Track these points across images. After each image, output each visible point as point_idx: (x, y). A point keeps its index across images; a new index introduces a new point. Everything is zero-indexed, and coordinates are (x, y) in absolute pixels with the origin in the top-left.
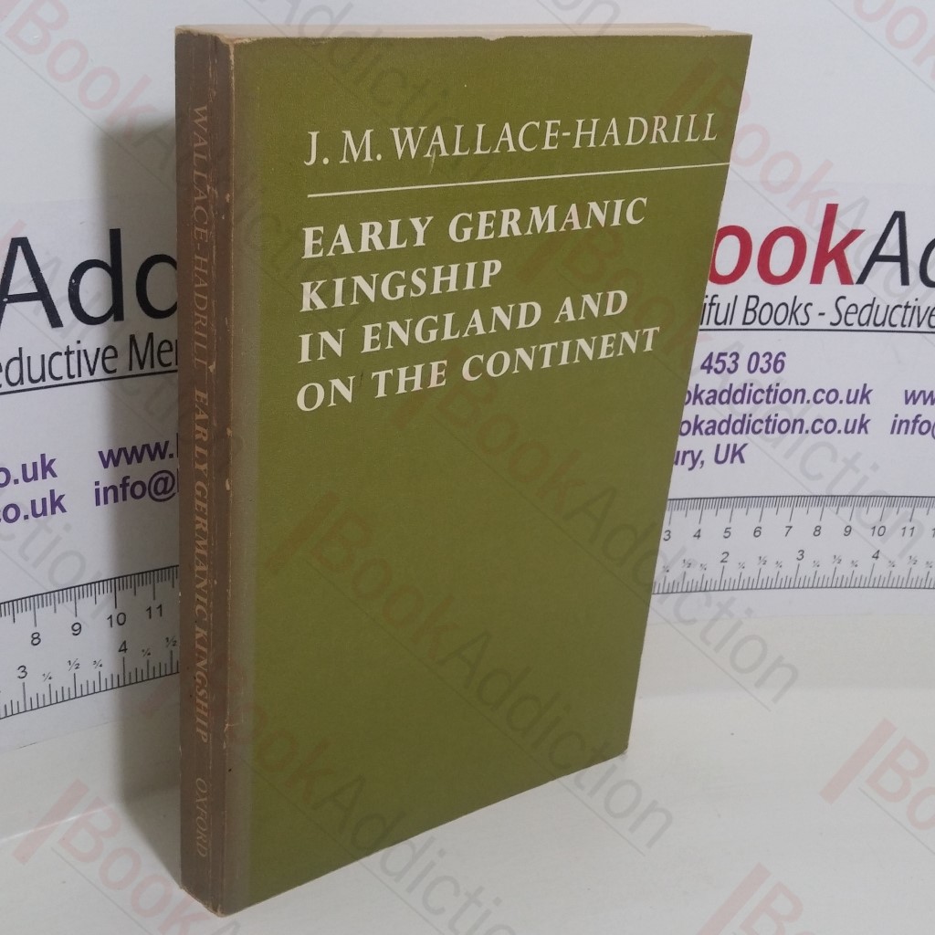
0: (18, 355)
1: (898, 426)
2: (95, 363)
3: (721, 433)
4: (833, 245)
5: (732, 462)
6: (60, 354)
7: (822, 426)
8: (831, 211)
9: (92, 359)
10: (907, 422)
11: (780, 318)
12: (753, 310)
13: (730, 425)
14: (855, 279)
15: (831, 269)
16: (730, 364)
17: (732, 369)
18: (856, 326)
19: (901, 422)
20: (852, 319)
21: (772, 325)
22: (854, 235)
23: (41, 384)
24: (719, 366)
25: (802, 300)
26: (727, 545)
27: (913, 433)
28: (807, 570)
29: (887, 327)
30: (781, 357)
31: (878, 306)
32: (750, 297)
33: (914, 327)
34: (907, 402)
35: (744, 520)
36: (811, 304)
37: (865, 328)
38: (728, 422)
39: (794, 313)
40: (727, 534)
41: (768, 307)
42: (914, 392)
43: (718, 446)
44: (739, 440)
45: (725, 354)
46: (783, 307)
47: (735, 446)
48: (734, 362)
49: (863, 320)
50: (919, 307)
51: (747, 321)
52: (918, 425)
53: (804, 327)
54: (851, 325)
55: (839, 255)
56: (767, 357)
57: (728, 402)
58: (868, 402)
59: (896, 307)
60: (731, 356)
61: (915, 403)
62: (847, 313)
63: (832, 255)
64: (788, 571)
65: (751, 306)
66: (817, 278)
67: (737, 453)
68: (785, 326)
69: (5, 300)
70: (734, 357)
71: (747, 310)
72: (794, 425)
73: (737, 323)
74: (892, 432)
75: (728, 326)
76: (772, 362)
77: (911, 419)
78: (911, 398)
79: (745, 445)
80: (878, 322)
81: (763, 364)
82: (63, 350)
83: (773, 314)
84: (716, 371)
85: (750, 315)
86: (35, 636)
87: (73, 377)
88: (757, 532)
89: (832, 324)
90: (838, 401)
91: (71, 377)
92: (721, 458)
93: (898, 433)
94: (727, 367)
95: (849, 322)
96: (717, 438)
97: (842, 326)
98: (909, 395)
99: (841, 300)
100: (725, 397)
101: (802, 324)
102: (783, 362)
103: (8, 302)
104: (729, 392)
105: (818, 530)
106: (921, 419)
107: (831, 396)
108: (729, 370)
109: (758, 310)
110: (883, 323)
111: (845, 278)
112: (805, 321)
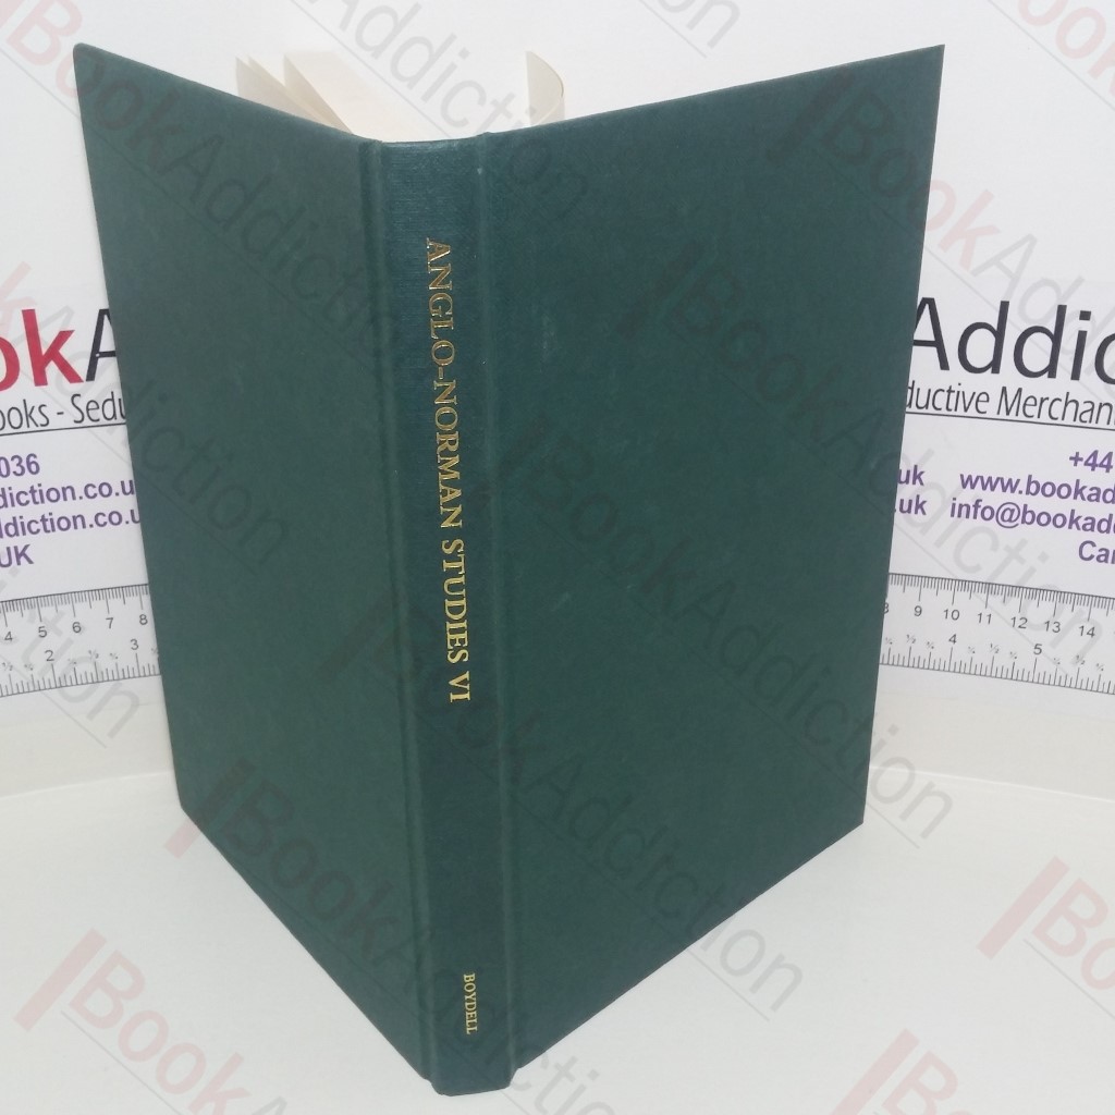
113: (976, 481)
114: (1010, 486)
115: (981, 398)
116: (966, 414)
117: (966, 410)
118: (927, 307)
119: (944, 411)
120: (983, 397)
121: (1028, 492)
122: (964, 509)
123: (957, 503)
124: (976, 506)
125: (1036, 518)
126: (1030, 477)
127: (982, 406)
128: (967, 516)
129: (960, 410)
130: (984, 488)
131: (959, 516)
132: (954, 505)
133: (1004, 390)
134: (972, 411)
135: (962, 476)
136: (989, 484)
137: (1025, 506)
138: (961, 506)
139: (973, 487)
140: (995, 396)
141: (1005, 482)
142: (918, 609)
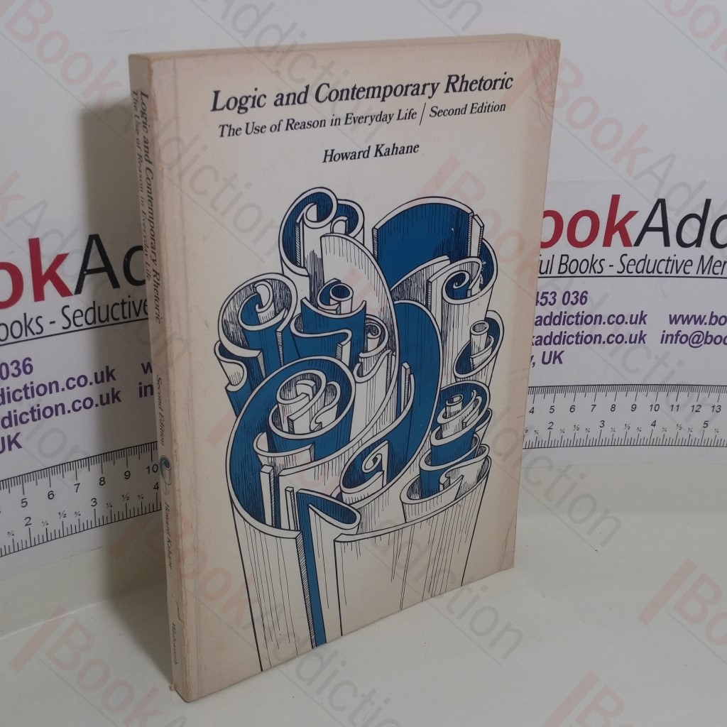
0: (92, 306)
1: (665, 338)
2: (139, 309)
3: (546, 344)
4: (617, 221)
5: (554, 363)
6: (118, 304)
7: (614, 339)
8: (615, 200)
9: (137, 307)
10: (672, 335)
11: (583, 269)
12: (565, 264)
13: (551, 339)
14: (633, 243)
15: (616, 237)
16: (550, 299)
17: (552, 302)
18: (635, 274)
19: (668, 336)
20: (632, 269)
21: (578, 273)
22: (631, 214)
23: (106, 323)
24: (543, 301)
25: (598, 257)
26: (552, 417)
27: (676, 343)
28: (607, 433)
29: (656, 273)
30: (585, 294)
31: (649, 260)
32: (562, 256)
33: (674, 273)
34: (671, 323)
35: (563, 401)
36: (604, 260)
37: (641, 274)
38: (551, 337)
39: (593, 265)
40: (552, 411)
41: (575, 263)
42: (675, 316)
43: (544, 353)
44: (558, 348)
45: (547, 293)
46: (585, 262)
47: (556, 352)
48: (553, 298)
49: (639, 270)
50: (677, 261)
51: (561, 271)
52: (679, 337)
53: (599, 275)
54: (632, 273)
55: (621, 228)
56: (575, 294)
57: (550, 324)
58: (645, 323)
59: (661, 261)
60: (551, 294)
61: (676, 323)
62: (628, 265)
63: (616, 227)
64: (594, 434)
65: (564, 261)
66: (607, 243)
67: (557, 357)
68: (587, 274)
69: (85, 273)
70: (553, 295)
71: (561, 264)
72: (595, 339)
73: (555, 273)
74: (662, 342)
75: (548, 275)
76: (579, 297)
77: (675, 333)
78: (673, 320)
79: (562, 352)
80: (650, 270)
81: (572, 299)
82: (120, 302)
83: (579, 266)
84: (541, 304)
85: (563, 268)
86: (102, 479)
87: (126, 318)
88: (572, 409)
89: (618, 272)
90: (624, 322)
91: (124, 318)
92: (546, 360)
93: (666, 343)
94: (549, 301)
95: (630, 271)
96: (543, 348)
97: (625, 273)
98: (672, 317)
99: (624, 257)
100: (548, 321)
101: (598, 273)
102: (586, 297)
103: (87, 274)
104: (551, 317)
105: (613, 408)
106: (681, 334)
107: (619, 319)
108: (550, 303)
109: (568, 264)
110: (653, 271)
111: (626, 242)
112: (600, 271)
114: (700, 320)
121: (710, 323)
125: (714, 340)
126: (712, 313)
133: (702, 257)
136: (687, 320)
137: (708, 332)
140: (696, 261)
141: (697, 318)
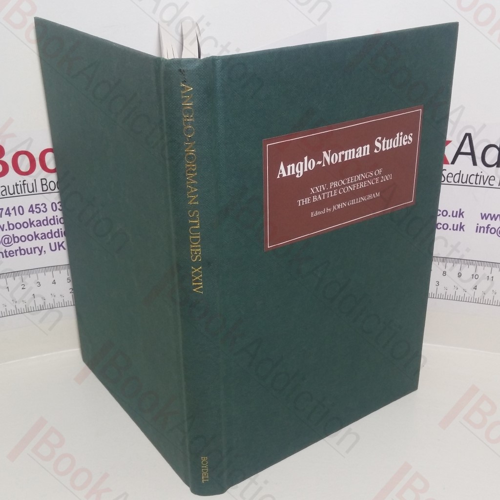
113: (488, 216)
115: (491, 179)
116: (484, 186)
117: (484, 184)
118: (468, 137)
119: (474, 184)
120: (492, 178)
122: (482, 229)
123: (479, 226)
124: (488, 227)
127: (491, 182)
128: (484, 232)
129: (482, 184)
130: (492, 219)
131: (480, 232)
132: (477, 227)
134: (487, 184)
135: (481, 214)
138: (481, 227)
139: (486, 219)
142: (460, 274)
